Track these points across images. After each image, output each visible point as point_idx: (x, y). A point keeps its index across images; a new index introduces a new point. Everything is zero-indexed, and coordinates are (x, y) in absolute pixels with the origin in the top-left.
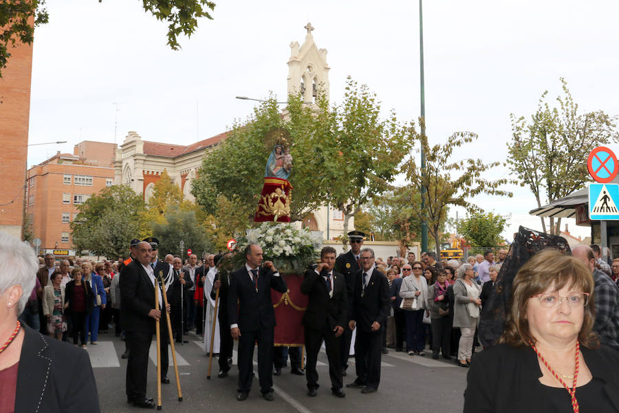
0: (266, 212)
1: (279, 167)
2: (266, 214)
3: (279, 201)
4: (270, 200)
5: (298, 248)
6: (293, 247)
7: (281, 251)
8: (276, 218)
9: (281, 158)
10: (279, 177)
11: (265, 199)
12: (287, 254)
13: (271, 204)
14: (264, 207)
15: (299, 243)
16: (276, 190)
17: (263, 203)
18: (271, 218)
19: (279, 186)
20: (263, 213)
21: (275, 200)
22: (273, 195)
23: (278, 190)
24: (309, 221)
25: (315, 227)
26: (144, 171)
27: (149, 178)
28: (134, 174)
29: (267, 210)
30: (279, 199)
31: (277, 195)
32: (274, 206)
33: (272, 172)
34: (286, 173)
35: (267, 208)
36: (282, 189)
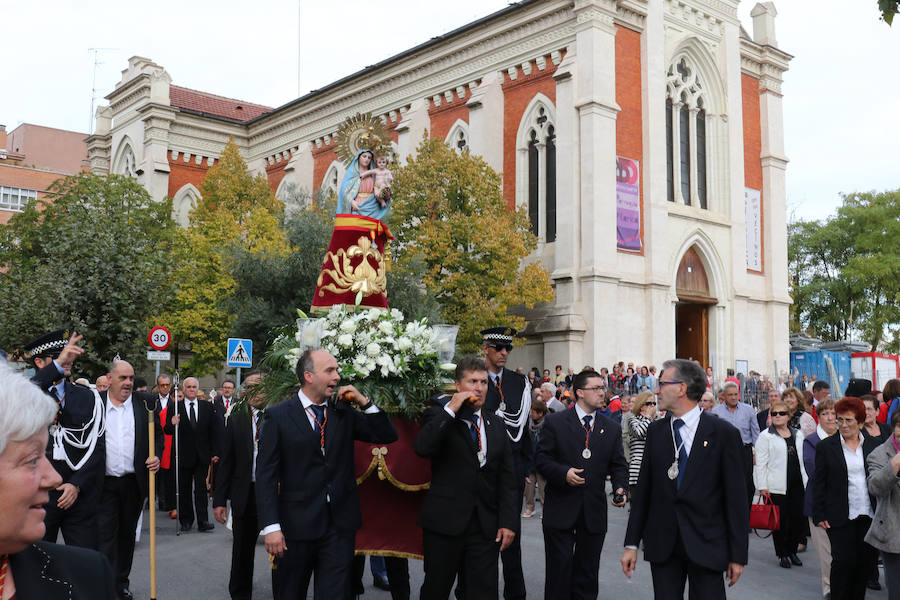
0: (338, 286)
1: (366, 195)
2: (339, 291)
3: (365, 262)
4: (347, 262)
5: (407, 359)
6: (397, 358)
7: (372, 367)
8: (359, 298)
9: (370, 175)
10: (366, 214)
11: (335, 258)
12: (385, 373)
14: (334, 274)
15: (409, 351)
16: (359, 241)
17: (332, 268)
18: (349, 297)
19: (367, 233)
20: (331, 287)
22: (353, 251)
23: (364, 241)
24: (690, 270)
25: (701, 289)
26: (170, 151)
27: (180, 170)
28: (144, 157)
29: (341, 282)
30: (365, 259)
31: (359, 252)
32: (353, 273)
33: (351, 204)
34: (380, 207)
35: (340, 277)
36: (370, 239)
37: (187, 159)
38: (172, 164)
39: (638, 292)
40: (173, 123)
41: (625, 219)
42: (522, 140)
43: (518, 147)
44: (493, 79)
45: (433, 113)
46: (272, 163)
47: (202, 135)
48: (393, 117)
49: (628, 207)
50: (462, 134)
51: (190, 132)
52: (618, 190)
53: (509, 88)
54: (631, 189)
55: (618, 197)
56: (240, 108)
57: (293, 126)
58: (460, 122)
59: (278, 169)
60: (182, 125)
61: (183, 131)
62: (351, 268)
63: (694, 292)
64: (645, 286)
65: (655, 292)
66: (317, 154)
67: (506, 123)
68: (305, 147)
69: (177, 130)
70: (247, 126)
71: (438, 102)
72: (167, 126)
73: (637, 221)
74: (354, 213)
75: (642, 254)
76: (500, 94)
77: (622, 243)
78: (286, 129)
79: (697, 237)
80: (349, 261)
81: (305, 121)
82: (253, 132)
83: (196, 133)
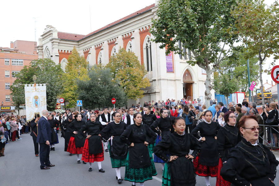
24: (187, 75)
25: (190, 79)
26: (59, 50)
27: (62, 55)
28: (52, 52)
37: (63, 52)
38: (59, 53)
39: (173, 82)
40: (59, 43)
41: (169, 65)
42: (144, 46)
43: (143, 48)
44: (137, 31)
45: (124, 39)
46: (85, 51)
47: (67, 45)
48: (114, 40)
49: (169, 62)
50: (131, 44)
51: (63, 45)
52: (166, 58)
53: (141, 33)
54: (170, 57)
55: (167, 59)
56: (76, 36)
57: (90, 42)
58: (130, 41)
59: (87, 53)
60: (61, 43)
61: (62, 44)
63: (188, 80)
64: (175, 80)
65: (177, 81)
66: (96, 49)
67: (141, 42)
68: (93, 47)
69: (60, 44)
70: (78, 42)
71: (124, 36)
72: (58, 44)
73: (172, 65)
75: (173, 73)
76: (139, 35)
77: (168, 70)
78: (88, 43)
79: (188, 67)
81: (93, 41)
82: (80, 43)
83: (65, 45)
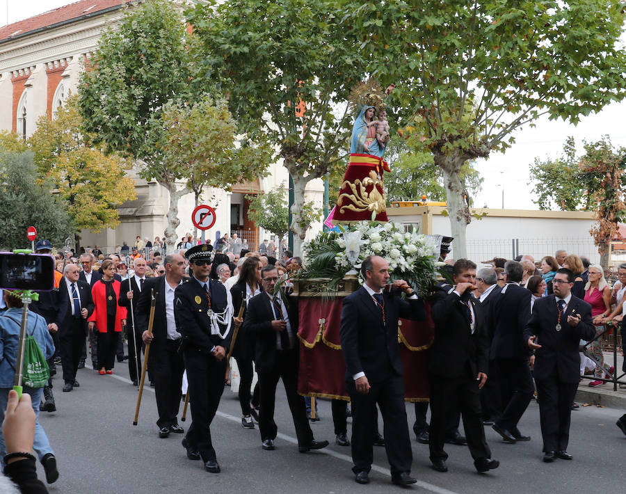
0: (356, 206)
1: (372, 139)
2: (358, 210)
3: (375, 189)
4: (363, 189)
5: (415, 259)
6: (408, 258)
7: (395, 266)
8: (374, 215)
9: (373, 125)
10: (372, 154)
11: (353, 186)
12: (403, 269)
13: (364, 194)
14: (352, 197)
15: (417, 253)
16: (370, 173)
17: (351, 193)
18: (366, 215)
20: (351, 207)
21: (369, 188)
22: (366, 180)
23: (373, 173)
29: (357, 203)
30: (375, 187)
31: (371, 181)
32: (368, 197)
33: (363, 146)
34: (381, 148)
35: (358, 200)
36: (377, 172)
62: (366, 194)
74: (365, 153)
80: (364, 188)
